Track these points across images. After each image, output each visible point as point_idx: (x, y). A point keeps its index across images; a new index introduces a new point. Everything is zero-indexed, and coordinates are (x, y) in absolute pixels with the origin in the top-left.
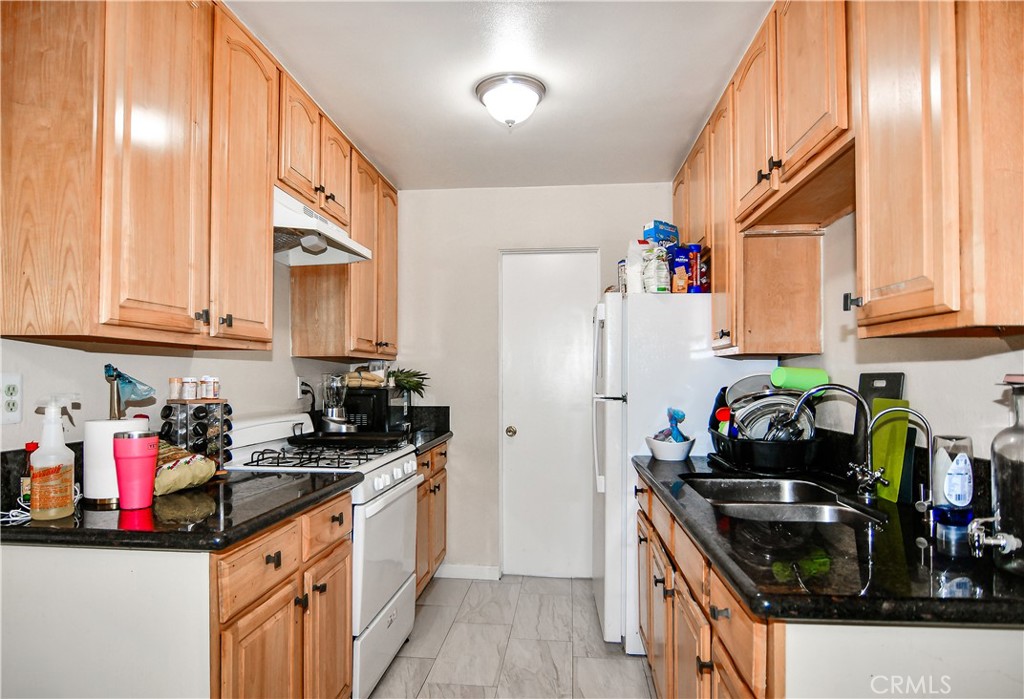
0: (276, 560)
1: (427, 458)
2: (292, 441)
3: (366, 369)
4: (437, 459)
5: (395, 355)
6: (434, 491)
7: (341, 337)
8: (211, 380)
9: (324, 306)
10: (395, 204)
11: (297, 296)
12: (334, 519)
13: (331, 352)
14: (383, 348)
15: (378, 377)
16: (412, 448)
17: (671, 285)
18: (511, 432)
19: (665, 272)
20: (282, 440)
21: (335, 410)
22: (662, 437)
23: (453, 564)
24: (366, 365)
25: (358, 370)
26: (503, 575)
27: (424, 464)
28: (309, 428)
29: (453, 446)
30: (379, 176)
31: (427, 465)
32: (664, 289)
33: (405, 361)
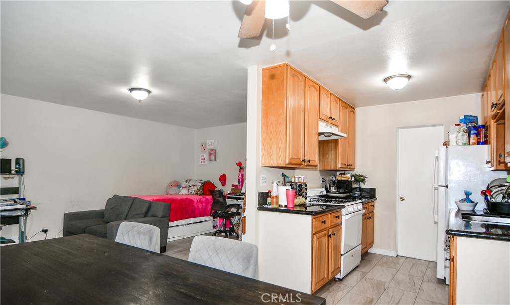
0: (324, 222)
1: (366, 206)
2: (321, 196)
3: (344, 174)
4: (370, 207)
5: (354, 169)
6: (369, 218)
7: (336, 164)
8: (302, 177)
9: (330, 153)
10: (354, 113)
11: (321, 150)
12: (337, 217)
13: (332, 168)
14: (350, 167)
15: (348, 176)
16: (361, 201)
17: (469, 142)
18: (402, 199)
19: (466, 137)
20: (318, 196)
21: (333, 188)
22: (462, 201)
23: (376, 248)
24: (343, 172)
25: (341, 174)
26: (398, 256)
27: (365, 208)
28: (325, 193)
29: (377, 203)
30: (348, 105)
31: (366, 208)
32: (465, 144)
33: (358, 171)
